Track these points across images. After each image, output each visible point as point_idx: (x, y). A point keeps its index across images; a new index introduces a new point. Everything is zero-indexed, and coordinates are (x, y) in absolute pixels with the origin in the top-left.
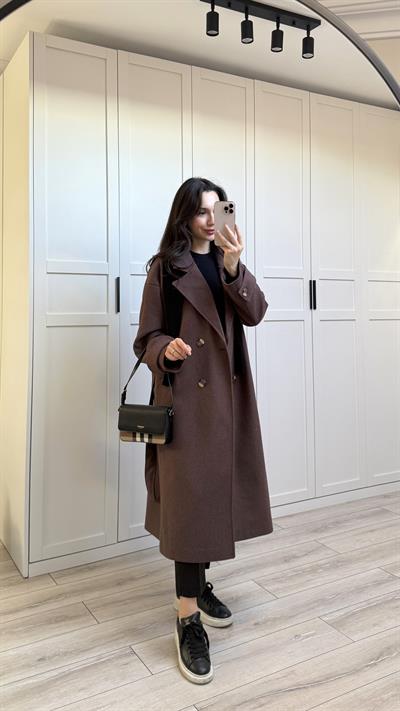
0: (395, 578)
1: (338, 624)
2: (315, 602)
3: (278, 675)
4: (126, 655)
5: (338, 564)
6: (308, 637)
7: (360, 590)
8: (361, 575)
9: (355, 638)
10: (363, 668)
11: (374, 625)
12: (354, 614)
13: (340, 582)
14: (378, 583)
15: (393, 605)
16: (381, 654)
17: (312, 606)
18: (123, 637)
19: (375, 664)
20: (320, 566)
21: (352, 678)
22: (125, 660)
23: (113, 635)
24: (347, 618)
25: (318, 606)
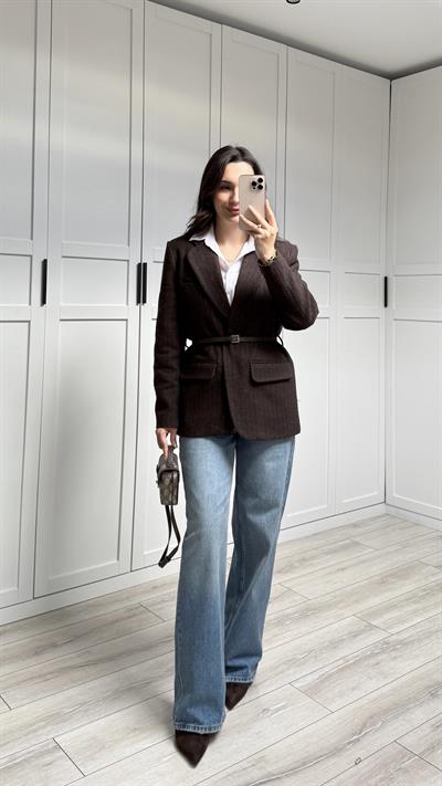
0: (371, 627)
1: (312, 691)
2: (284, 663)
3: (244, 764)
4: (49, 752)
5: (307, 612)
6: (278, 710)
7: (335, 644)
8: (336, 626)
9: (333, 707)
10: (345, 746)
11: (353, 689)
12: (331, 675)
13: (312, 636)
14: (355, 635)
15: (372, 661)
16: (364, 726)
17: (280, 669)
18: (44, 727)
19: (358, 740)
20: (287, 617)
21: (333, 761)
22: (48, 759)
23: (31, 725)
24: (322, 682)
25: (288, 669)
